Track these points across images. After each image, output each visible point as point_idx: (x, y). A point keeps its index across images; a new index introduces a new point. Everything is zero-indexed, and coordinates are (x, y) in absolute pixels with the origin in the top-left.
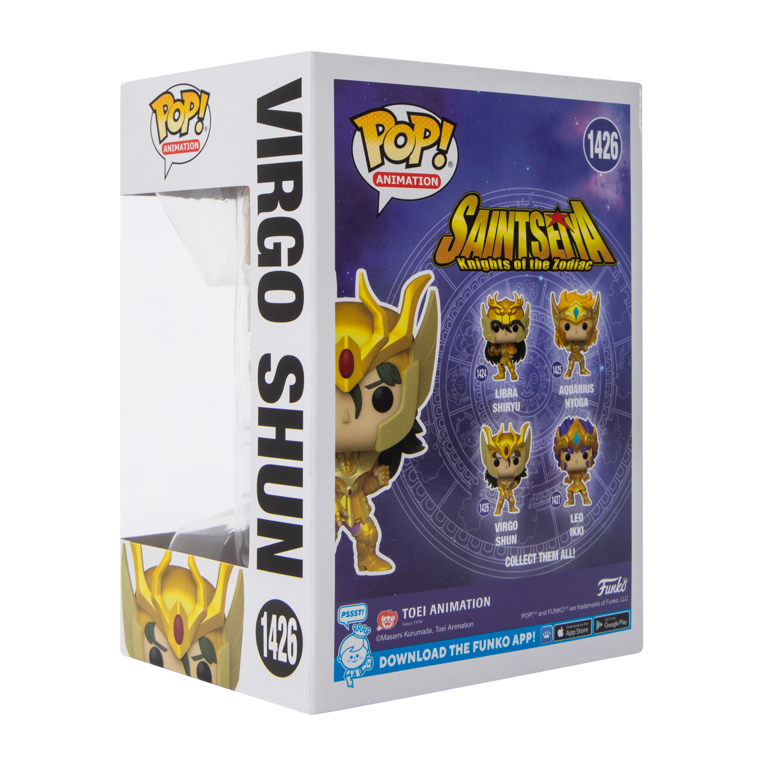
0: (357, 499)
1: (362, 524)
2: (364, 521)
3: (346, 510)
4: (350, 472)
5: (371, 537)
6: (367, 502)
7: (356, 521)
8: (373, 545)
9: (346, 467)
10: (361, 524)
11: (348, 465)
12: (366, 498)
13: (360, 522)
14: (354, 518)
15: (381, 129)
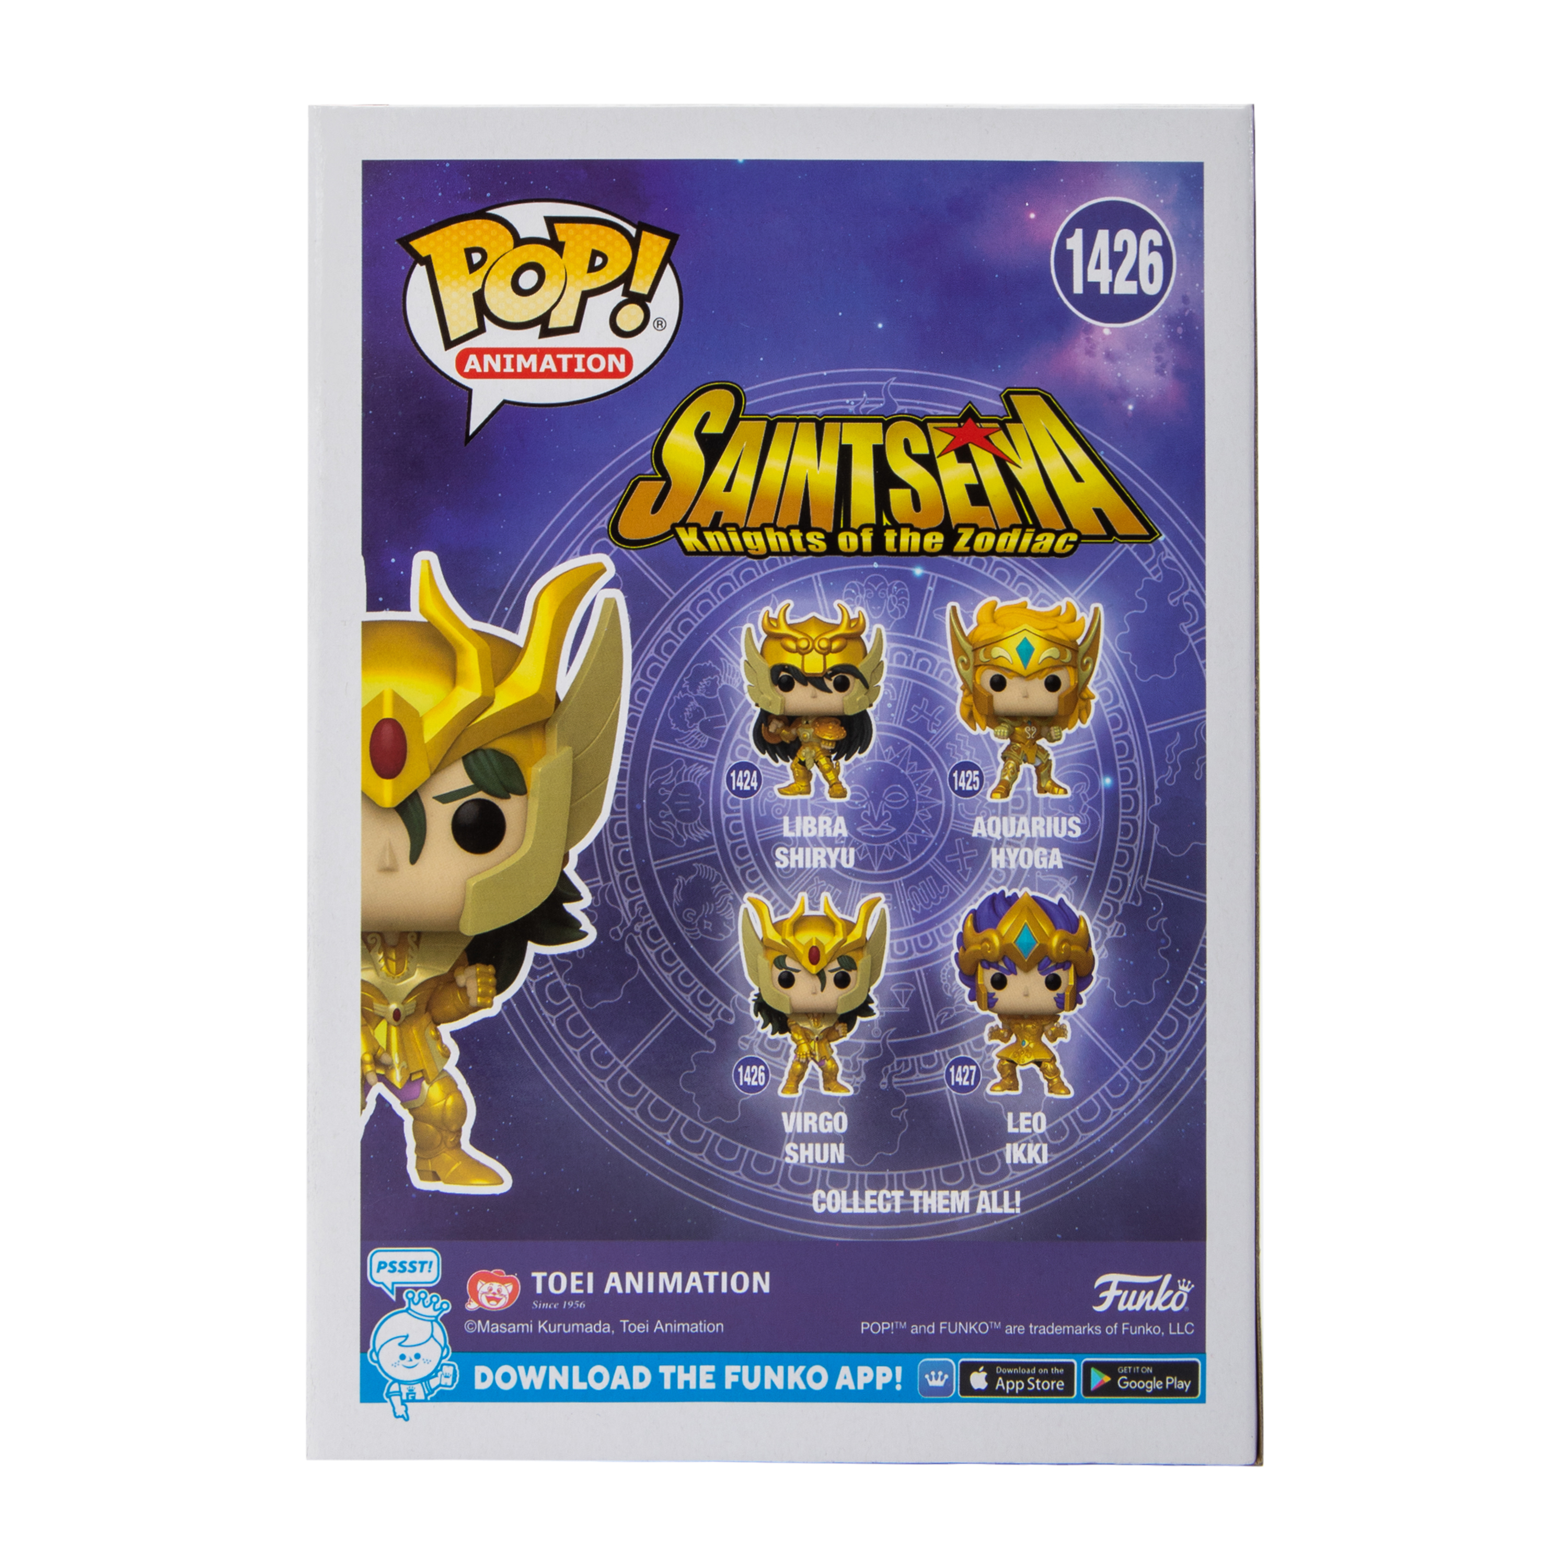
0: (414, 1031)
1: (428, 1083)
2: (431, 1078)
3: (388, 1050)
4: (397, 973)
5: (449, 1113)
6: (438, 1037)
7: (411, 1075)
8: (454, 1128)
9: (386, 964)
10: (424, 1082)
11: (391, 959)
12: (437, 1030)
13: (423, 1078)
14: (408, 1068)
15: (476, 257)
